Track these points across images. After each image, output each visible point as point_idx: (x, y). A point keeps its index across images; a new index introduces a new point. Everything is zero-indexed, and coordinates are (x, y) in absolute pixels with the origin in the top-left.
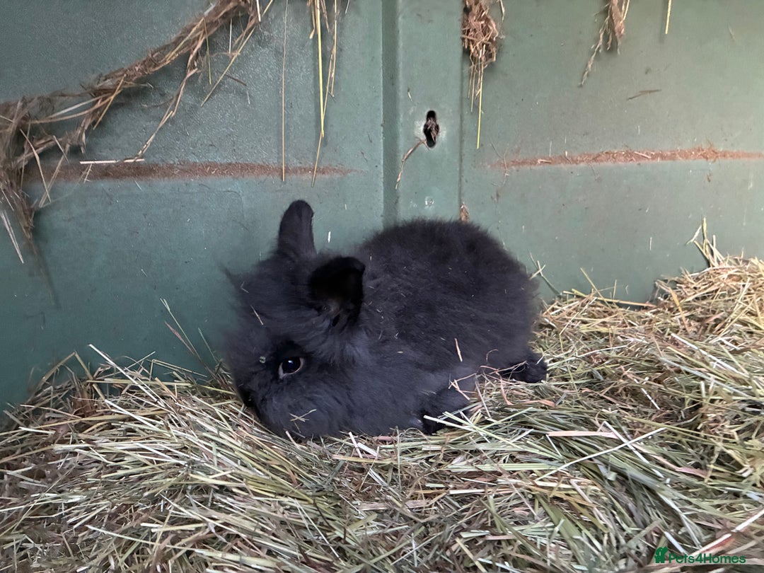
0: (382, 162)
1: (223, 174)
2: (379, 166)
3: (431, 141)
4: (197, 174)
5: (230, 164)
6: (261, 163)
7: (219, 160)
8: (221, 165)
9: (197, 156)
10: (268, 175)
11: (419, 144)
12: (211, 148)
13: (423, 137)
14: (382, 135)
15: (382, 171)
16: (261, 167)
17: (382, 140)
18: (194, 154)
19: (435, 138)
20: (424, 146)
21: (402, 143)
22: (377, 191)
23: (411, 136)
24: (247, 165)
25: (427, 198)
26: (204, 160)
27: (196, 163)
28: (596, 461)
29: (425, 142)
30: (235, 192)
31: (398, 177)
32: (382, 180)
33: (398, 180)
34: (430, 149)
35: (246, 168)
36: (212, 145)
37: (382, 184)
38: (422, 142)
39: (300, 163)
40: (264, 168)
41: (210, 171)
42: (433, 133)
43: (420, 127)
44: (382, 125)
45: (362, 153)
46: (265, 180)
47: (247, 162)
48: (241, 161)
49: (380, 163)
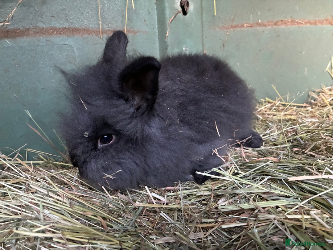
0: (157, 26)
1: (60, 34)
2: (155, 28)
3: (185, 13)
4: (44, 34)
5: (65, 28)
6: (84, 28)
7: (58, 25)
8: (60, 29)
9: (44, 23)
10: (89, 34)
11: (178, 13)
12: (52, 18)
13: (180, 9)
14: (156, 9)
15: (157, 32)
16: (84, 30)
17: (156, 13)
18: (42, 22)
19: (187, 10)
20: (181, 14)
21: (168, 12)
22: (155, 43)
23: (172, 8)
24: (76, 29)
25: (184, 46)
26: (48, 26)
27: (44, 27)
28: (325, 197)
29: (182, 12)
30: (70, 45)
31: (166, 34)
32: (158, 37)
33: (167, 35)
34: (184, 16)
35: (75, 30)
36: (52, 16)
37: (157, 40)
38: (179, 12)
39: (108, 27)
40: (87, 31)
41: (53, 32)
42: (186, 7)
43: (178, 3)
44: (155, 4)
45: (145, 21)
46: (87, 38)
47: (75, 27)
48: (72, 26)
49: (155, 27)
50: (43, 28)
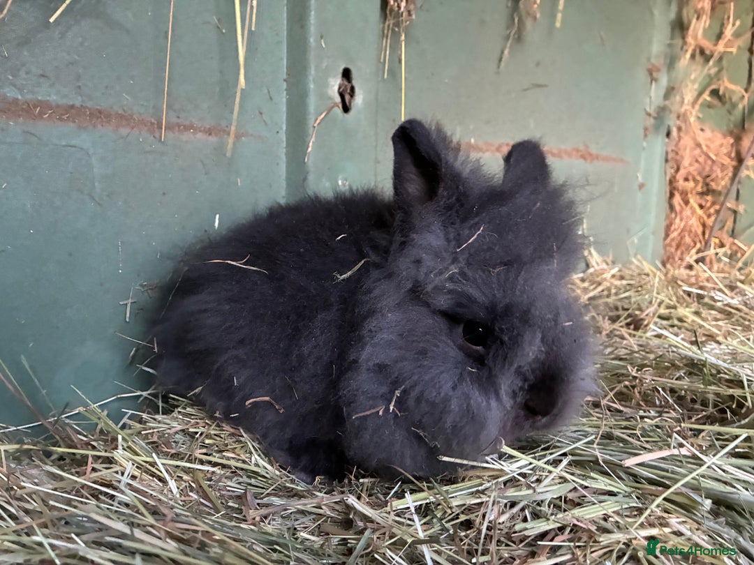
0: (284, 128)
1: (61, 119)
2: (280, 132)
3: (346, 109)
4: (19, 116)
5: (72, 107)
6: (120, 112)
7: (54, 98)
8: (58, 106)
9: (19, 89)
10: (133, 128)
11: (333, 107)
12: (42, 80)
13: (338, 99)
14: (285, 92)
15: (284, 139)
16: (122, 117)
17: (284, 100)
18: (15, 86)
19: (350, 103)
20: (338, 111)
21: (312, 102)
22: (278, 164)
23: (323, 96)
24: (100, 112)
25: (340, 177)
26: (29, 97)
27: (17, 99)
28: (684, 490)
29: (340, 106)
30: (82, 149)
31: (308, 147)
32: (284, 150)
33: (310, 149)
34: (345, 115)
35: (98, 114)
36: (43, 76)
37: (284, 157)
38: (336, 105)
39: (178, 117)
40: (125, 119)
41: (41, 114)
42: (347, 97)
43: (333, 86)
44: (285, 80)
45: (261, 113)
46: (128, 135)
47: (98, 107)
48: (89, 104)
49: (282, 129)
50: (16, 101)
